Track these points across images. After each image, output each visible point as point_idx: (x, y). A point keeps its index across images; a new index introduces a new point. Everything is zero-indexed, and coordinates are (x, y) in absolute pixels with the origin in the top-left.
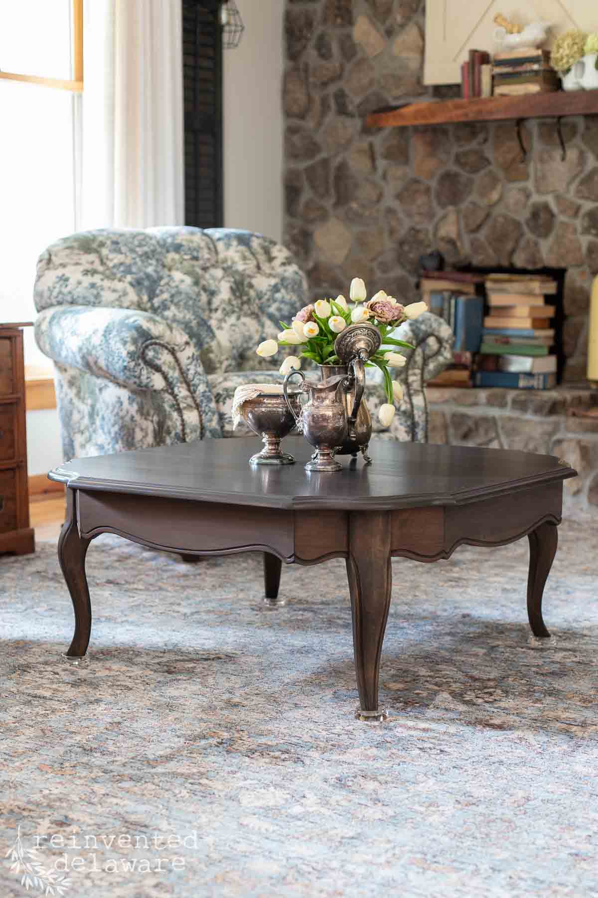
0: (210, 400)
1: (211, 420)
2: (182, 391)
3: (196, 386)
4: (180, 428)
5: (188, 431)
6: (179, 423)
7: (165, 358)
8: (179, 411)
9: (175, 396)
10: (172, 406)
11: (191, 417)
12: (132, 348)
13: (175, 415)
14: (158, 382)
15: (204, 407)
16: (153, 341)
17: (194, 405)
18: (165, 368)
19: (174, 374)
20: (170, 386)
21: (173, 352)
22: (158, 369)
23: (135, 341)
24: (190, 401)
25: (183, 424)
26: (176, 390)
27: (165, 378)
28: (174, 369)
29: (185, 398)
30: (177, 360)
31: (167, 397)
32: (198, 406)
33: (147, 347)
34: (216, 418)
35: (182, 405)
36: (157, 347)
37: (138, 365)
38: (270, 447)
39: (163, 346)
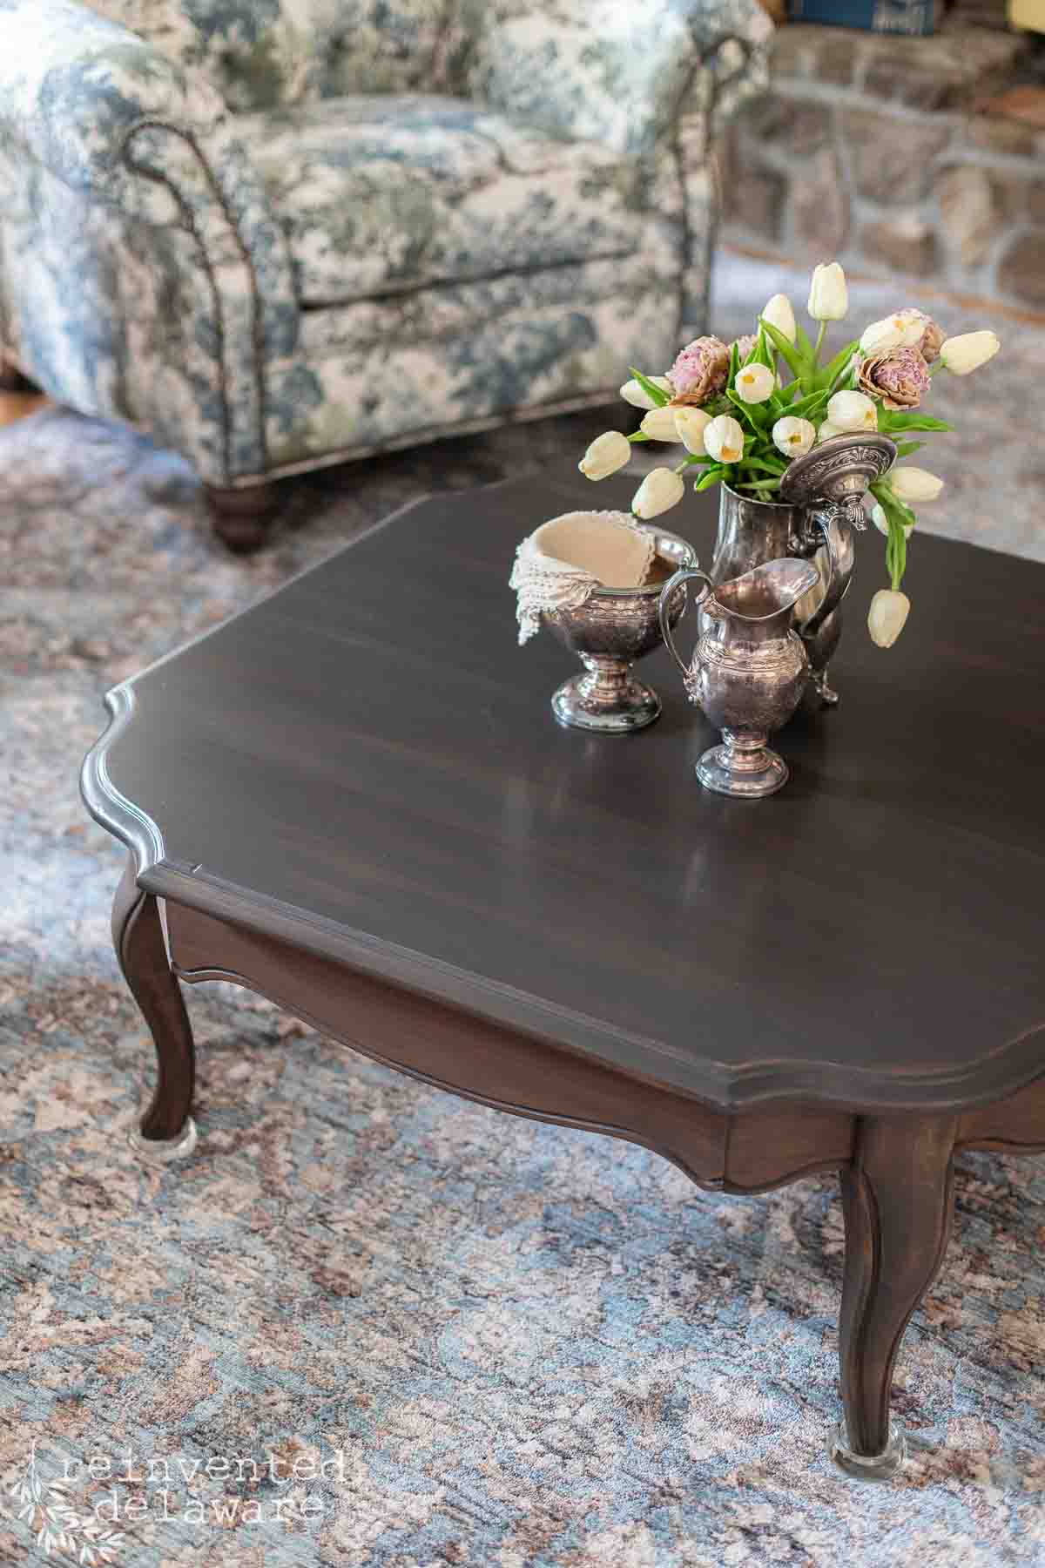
0: (270, 240)
1: (274, 286)
2: (212, 223)
3: (242, 210)
4: (208, 308)
5: (227, 311)
6: (207, 296)
7: (173, 154)
8: (207, 268)
9: (197, 235)
10: (192, 258)
11: (234, 281)
12: (101, 143)
13: (199, 277)
14: (160, 207)
15: (258, 256)
16: (146, 119)
17: (236, 252)
18: (174, 175)
19: (194, 186)
20: (186, 211)
21: (190, 138)
22: (158, 177)
23: (105, 127)
24: (229, 245)
25: (217, 298)
26: (199, 223)
27: (176, 193)
28: (193, 174)
29: (219, 238)
30: (199, 154)
31: (182, 238)
32: (246, 254)
33: (132, 134)
34: (284, 279)
35: (214, 256)
36: (154, 132)
37: (115, 177)
38: (604, 684)
39: (170, 128)
